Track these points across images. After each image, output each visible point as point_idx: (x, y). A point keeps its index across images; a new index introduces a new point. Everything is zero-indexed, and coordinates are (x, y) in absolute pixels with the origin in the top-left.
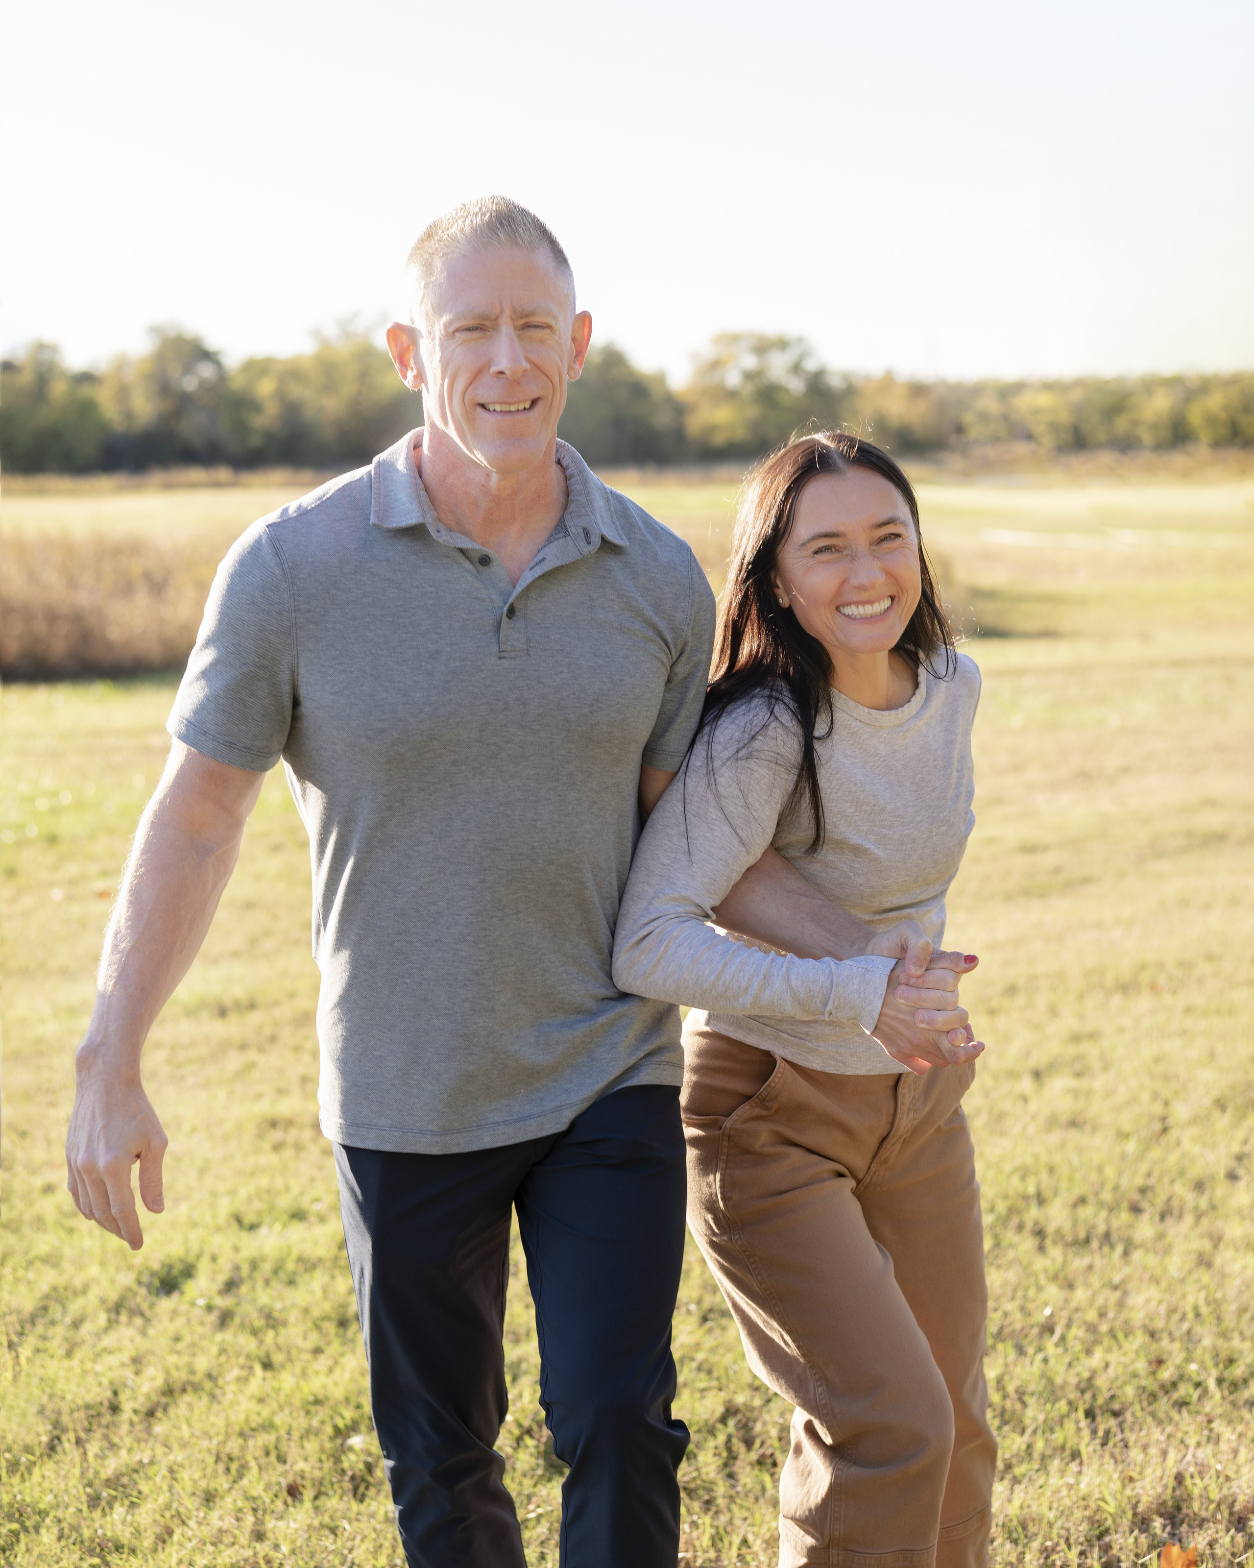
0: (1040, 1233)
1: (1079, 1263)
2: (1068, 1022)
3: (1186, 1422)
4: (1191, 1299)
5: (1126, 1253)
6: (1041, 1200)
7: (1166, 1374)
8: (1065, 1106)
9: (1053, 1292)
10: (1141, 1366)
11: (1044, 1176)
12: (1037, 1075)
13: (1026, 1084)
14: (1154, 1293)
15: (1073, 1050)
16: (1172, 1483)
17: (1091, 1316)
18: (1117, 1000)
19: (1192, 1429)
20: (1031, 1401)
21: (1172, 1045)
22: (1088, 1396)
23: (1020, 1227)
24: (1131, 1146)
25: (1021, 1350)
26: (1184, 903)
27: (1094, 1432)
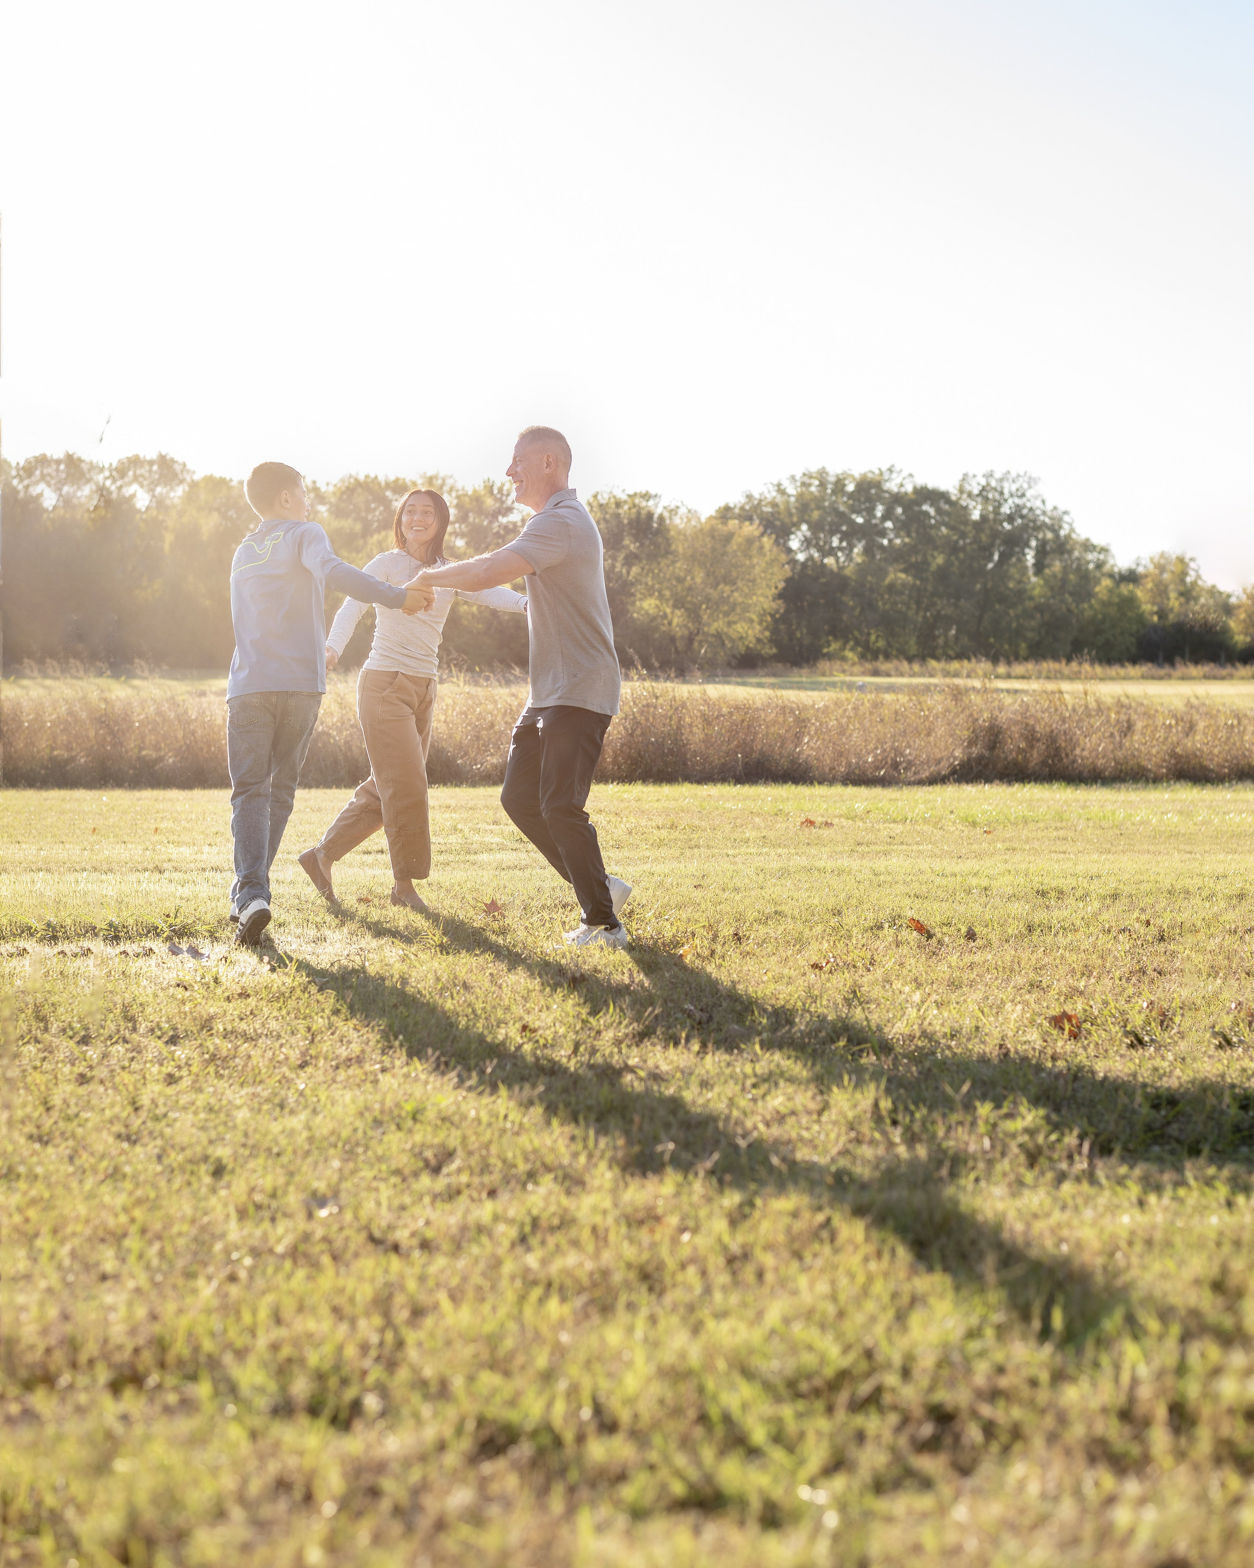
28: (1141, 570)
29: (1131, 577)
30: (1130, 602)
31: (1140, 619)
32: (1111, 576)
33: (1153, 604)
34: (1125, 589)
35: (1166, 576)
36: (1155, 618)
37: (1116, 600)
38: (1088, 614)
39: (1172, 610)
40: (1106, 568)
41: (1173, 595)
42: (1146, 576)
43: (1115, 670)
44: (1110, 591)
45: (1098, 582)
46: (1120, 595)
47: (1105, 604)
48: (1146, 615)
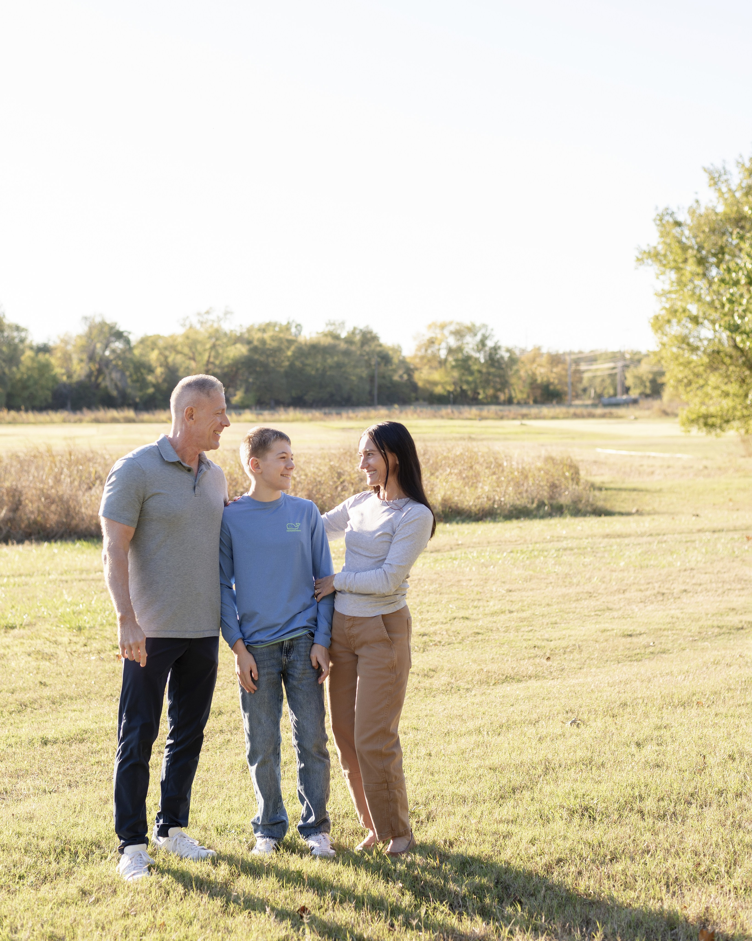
0: (641, 812)
1: (661, 824)
2: (654, 720)
3: (712, 888)
4: (714, 839)
5: (683, 821)
6: (641, 799)
7: (702, 869)
8: (652, 758)
9: (648, 836)
10: (690, 865)
11: (643, 788)
12: (638, 745)
13: (633, 749)
14: (697, 836)
15: (656, 733)
16: (703, 910)
17: (667, 845)
18: (680, 710)
19: (713, 890)
20: (639, 879)
21: (709, 732)
22: (666, 877)
23: (632, 810)
24: (686, 774)
25: (633, 859)
26: (716, 663)
27: (668, 892)
28: (51, 344)
29: (44, 349)
30: (45, 367)
31: (54, 379)
32: (31, 348)
33: (62, 367)
34: (42, 357)
35: (70, 348)
36: (65, 378)
37: (35, 365)
38: (18, 376)
39: (75, 372)
40: (27, 342)
41: (75, 361)
42: (55, 349)
43: (43, 417)
44: (33, 360)
45: (23, 352)
46: (39, 362)
47: (28, 369)
48: (59, 376)
